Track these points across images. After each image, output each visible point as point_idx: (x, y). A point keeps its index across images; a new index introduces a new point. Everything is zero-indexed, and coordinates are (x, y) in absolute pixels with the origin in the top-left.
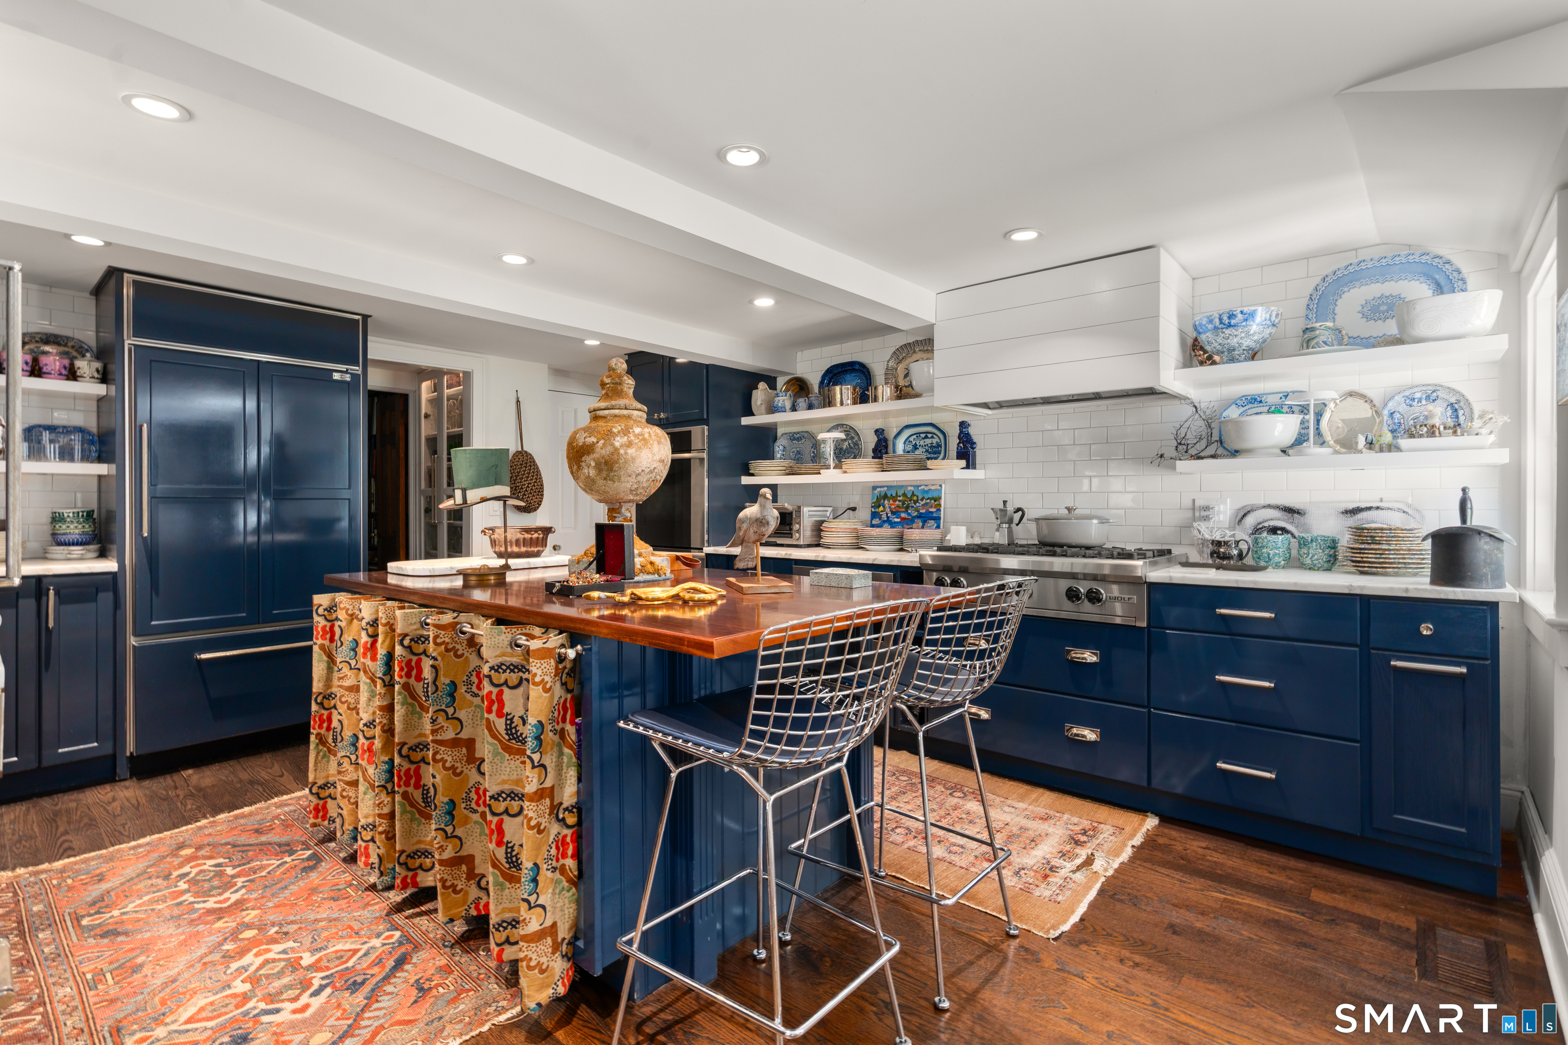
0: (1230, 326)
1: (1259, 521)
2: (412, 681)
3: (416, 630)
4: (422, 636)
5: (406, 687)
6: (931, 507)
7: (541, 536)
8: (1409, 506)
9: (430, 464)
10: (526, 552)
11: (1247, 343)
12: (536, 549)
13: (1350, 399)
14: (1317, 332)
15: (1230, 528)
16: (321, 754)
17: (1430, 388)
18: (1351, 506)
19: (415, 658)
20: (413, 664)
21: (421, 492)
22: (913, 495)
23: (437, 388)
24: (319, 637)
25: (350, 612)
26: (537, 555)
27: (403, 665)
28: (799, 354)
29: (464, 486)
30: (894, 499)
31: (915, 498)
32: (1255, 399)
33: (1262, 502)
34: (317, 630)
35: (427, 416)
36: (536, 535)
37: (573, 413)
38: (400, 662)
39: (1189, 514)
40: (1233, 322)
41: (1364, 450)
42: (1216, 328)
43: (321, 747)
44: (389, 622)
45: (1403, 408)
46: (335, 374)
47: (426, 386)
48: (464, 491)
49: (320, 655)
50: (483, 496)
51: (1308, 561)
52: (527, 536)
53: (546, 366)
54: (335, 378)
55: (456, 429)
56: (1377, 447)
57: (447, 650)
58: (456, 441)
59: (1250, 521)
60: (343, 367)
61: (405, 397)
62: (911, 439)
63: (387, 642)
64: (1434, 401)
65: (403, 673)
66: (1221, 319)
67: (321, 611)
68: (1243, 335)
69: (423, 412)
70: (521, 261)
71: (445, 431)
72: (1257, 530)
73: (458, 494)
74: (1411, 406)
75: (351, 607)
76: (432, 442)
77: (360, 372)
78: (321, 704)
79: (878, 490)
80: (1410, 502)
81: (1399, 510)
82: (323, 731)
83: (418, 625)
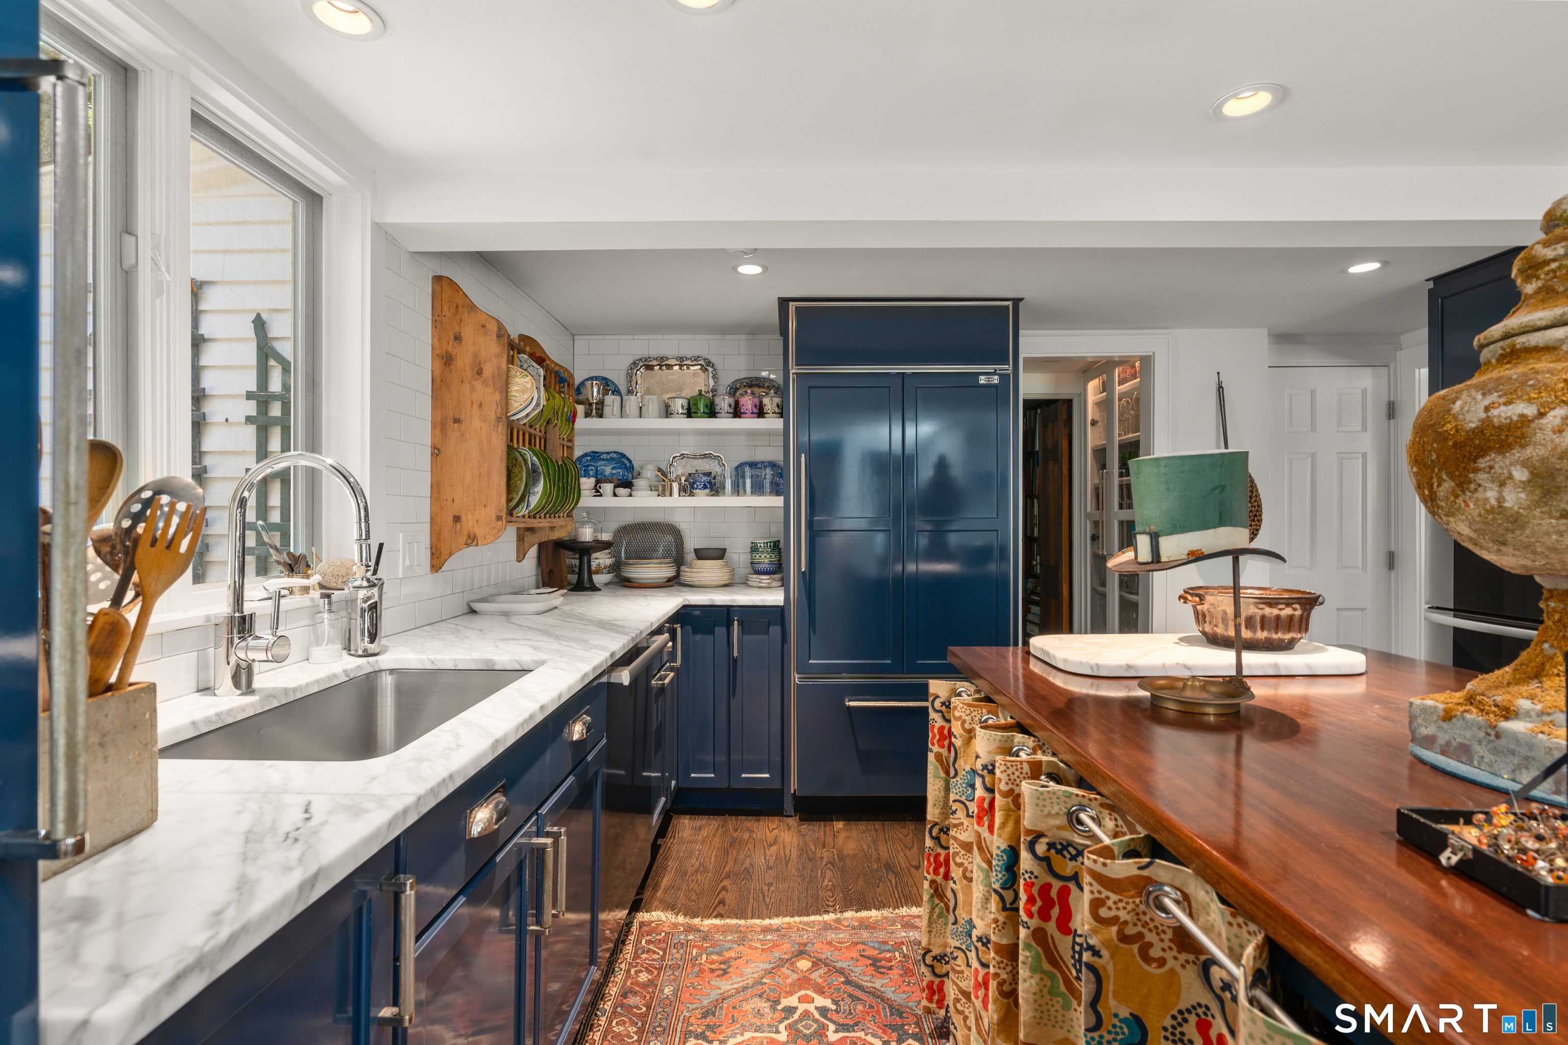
2: (1051, 927)
3: (1059, 828)
4: (1070, 844)
5: (1039, 936)
7: (1298, 613)
9: (1097, 481)
10: (1268, 640)
12: (1288, 636)
16: (937, 910)
19: (1057, 885)
20: (1054, 893)
21: (1087, 516)
23: (1106, 387)
24: (935, 741)
25: (967, 726)
26: (1286, 646)
27: (1035, 891)
29: (1154, 528)
34: (933, 732)
35: (1094, 423)
36: (1288, 611)
37: (1309, 396)
38: (1029, 886)
43: (937, 901)
44: (1012, 790)
46: (982, 377)
47: (1093, 386)
48: (1155, 538)
49: (936, 768)
50: (1194, 546)
52: (1269, 611)
53: (1265, 331)
54: (982, 382)
55: (1131, 435)
57: (1124, 938)
58: (1130, 450)
60: (990, 368)
61: (1069, 403)
63: (1009, 828)
65: (1034, 909)
67: (937, 704)
69: (1090, 418)
70: (1263, 99)
71: (1117, 439)
73: (1143, 542)
75: (968, 719)
76: (1101, 454)
77: (1010, 372)
78: (937, 839)
82: (939, 879)
83: (1062, 821)
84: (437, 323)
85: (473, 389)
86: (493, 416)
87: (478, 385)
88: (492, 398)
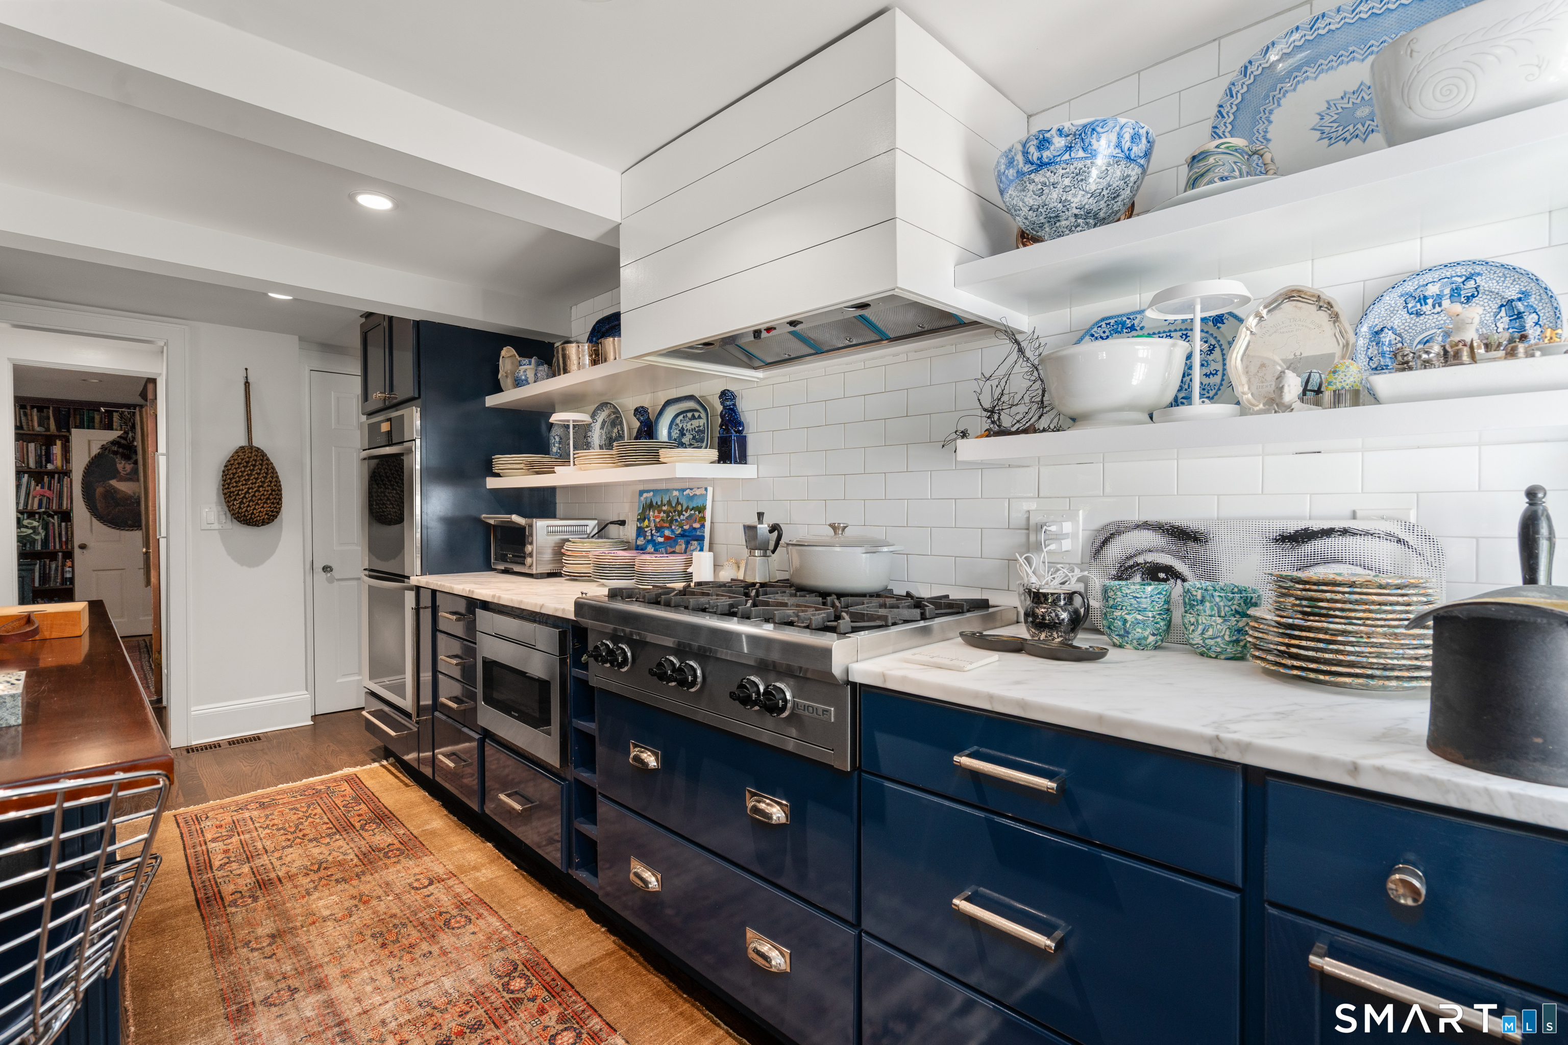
0: (1041, 165)
1: (1131, 551)
6: (695, 521)
8: (1411, 528)
11: (1077, 199)
13: (1288, 306)
14: (1211, 160)
15: (1082, 565)
17: (1459, 270)
18: (1292, 527)
22: (678, 503)
28: (574, 308)
30: (659, 508)
31: (679, 508)
32: (1123, 324)
33: (1137, 517)
39: (1019, 538)
40: (1046, 154)
41: (1298, 405)
42: (1020, 174)
45: (1400, 320)
51: (1197, 639)
53: (295, 337)
56: (1327, 395)
59: (1115, 551)
62: (678, 421)
64: (1469, 299)
66: (1025, 153)
68: (1067, 182)
72: (1124, 572)
74: (1418, 314)
79: (645, 495)
80: (1413, 520)
81: (1389, 536)
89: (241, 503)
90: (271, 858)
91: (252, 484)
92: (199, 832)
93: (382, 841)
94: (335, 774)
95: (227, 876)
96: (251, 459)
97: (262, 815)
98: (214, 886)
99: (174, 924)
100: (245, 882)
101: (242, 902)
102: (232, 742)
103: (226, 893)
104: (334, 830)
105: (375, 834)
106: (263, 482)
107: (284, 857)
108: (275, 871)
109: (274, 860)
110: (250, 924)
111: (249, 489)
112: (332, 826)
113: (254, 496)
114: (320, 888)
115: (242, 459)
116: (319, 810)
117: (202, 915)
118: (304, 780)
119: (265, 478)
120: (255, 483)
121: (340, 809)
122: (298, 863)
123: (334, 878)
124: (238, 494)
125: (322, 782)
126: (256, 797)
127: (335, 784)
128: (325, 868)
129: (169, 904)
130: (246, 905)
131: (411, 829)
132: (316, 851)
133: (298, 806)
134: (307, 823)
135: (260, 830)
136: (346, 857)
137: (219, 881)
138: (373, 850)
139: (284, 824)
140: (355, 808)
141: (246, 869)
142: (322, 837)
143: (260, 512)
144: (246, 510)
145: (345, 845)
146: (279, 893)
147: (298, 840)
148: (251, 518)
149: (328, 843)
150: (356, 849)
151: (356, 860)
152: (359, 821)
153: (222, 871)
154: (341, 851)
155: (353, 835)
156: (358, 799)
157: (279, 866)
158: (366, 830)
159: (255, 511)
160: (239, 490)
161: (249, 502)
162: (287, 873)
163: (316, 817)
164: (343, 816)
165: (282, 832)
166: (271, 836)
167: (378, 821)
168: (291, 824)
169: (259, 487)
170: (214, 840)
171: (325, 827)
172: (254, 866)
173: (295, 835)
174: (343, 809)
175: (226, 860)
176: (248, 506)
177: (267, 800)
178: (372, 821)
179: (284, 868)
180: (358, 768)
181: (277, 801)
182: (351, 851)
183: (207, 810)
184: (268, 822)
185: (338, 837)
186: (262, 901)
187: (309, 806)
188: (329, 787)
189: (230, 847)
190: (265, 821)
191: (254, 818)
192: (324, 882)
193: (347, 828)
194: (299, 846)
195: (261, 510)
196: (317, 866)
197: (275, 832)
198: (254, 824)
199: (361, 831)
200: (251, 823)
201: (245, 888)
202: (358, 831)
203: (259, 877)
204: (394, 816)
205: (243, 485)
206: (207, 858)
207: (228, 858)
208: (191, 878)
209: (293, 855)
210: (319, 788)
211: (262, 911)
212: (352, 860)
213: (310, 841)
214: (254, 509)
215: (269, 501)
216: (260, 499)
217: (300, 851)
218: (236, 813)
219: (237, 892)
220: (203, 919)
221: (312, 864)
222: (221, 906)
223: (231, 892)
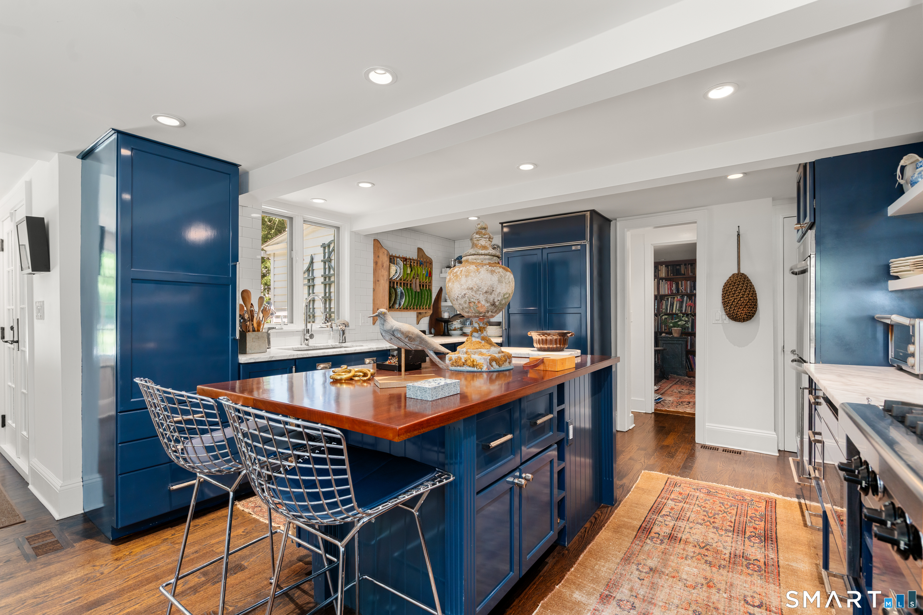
46: (574, 247)
60: (578, 242)
77: (586, 243)
84: (374, 253)
85: (381, 272)
86: (386, 279)
87: (382, 270)
88: (386, 273)
89: (730, 308)
90: (687, 525)
91: (737, 296)
92: (671, 492)
93: (754, 554)
94: (763, 493)
95: (662, 522)
96: (737, 281)
97: (704, 498)
98: (652, 524)
99: (624, 532)
100: (665, 531)
101: (655, 540)
102: (725, 450)
103: (654, 531)
104: (732, 529)
105: (753, 546)
106: (743, 295)
107: (693, 529)
108: (683, 533)
109: (687, 527)
110: (648, 555)
111: (735, 299)
112: (733, 525)
113: (737, 303)
114: (694, 559)
115: (732, 282)
116: (734, 512)
117: (636, 535)
118: (742, 489)
119: (745, 292)
120: (739, 295)
121: (747, 517)
122: (696, 537)
123: (706, 558)
124: (729, 303)
125: (752, 495)
126: (709, 486)
127: (758, 500)
128: (707, 549)
129: (630, 521)
130: (655, 543)
131: (781, 558)
132: (711, 535)
133: (726, 503)
134: (721, 516)
135: (696, 506)
136: (723, 550)
137: (657, 522)
138: (743, 556)
139: (709, 509)
140: (756, 522)
141: (671, 524)
142: (721, 529)
143: (741, 313)
144: (733, 312)
145: (730, 542)
146: (674, 547)
147: (708, 523)
148: (736, 317)
149: (722, 535)
150: (733, 549)
151: (727, 556)
152: (751, 532)
153: (662, 518)
154: (724, 544)
155: (740, 538)
156: (764, 518)
157: (686, 532)
158: (750, 541)
159: (738, 313)
160: (729, 300)
161: (735, 307)
162: (687, 539)
163: (729, 515)
164: (744, 523)
165: (705, 513)
166: (698, 512)
167: (763, 539)
168: (713, 512)
169: (741, 298)
170: (673, 500)
171: (729, 523)
172: (676, 525)
173: (709, 519)
174: (748, 518)
175: (668, 514)
176: (734, 309)
177: (714, 491)
178: (759, 537)
179: (688, 535)
180: (780, 497)
181: (717, 494)
182: (730, 548)
183: (683, 482)
184: (703, 504)
185: (730, 534)
186: (663, 546)
187: (731, 506)
188: (752, 500)
189: (675, 507)
190: (702, 502)
191: (699, 498)
192: (699, 557)
193: (740, 532)
194: (706, 527)
195: (742, 312)
196: (704, 545)
197: (701, 511)
198: (696, 501)
199: (746, 539)
200: (695, 500)
201: (663, 534)
202: (745, 538)
203: (673, 532)
204: (777, 542)
205: (731, 297)
206: (662, 507)
207: (670, 513)
208: (648, 514)
209: (698, 530)
210: (746, 497)
211: (659, 552)
212: (725, 554)
213: (714, 527)
214: (738, 311)
215: (746, 307)
216: (741, 305)
217: (704, 530)
218: (693, 490)
219: (658, 533)
220: (635, 537)
221: (703, 542)
222: (646, 536)
223: (656, 531)
